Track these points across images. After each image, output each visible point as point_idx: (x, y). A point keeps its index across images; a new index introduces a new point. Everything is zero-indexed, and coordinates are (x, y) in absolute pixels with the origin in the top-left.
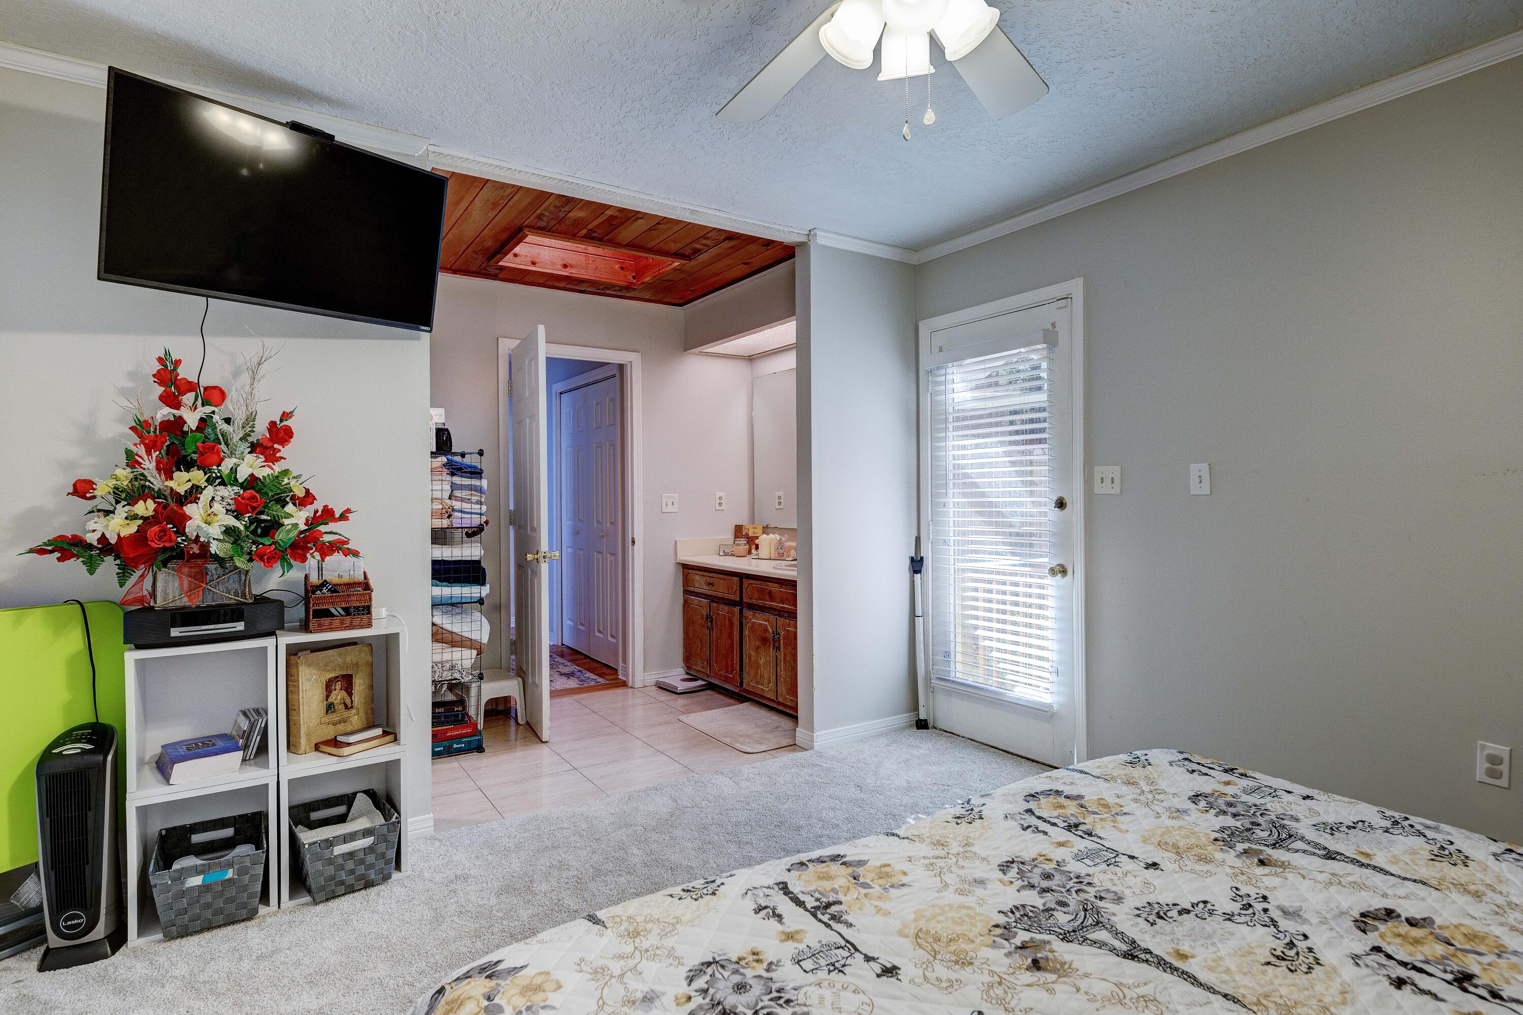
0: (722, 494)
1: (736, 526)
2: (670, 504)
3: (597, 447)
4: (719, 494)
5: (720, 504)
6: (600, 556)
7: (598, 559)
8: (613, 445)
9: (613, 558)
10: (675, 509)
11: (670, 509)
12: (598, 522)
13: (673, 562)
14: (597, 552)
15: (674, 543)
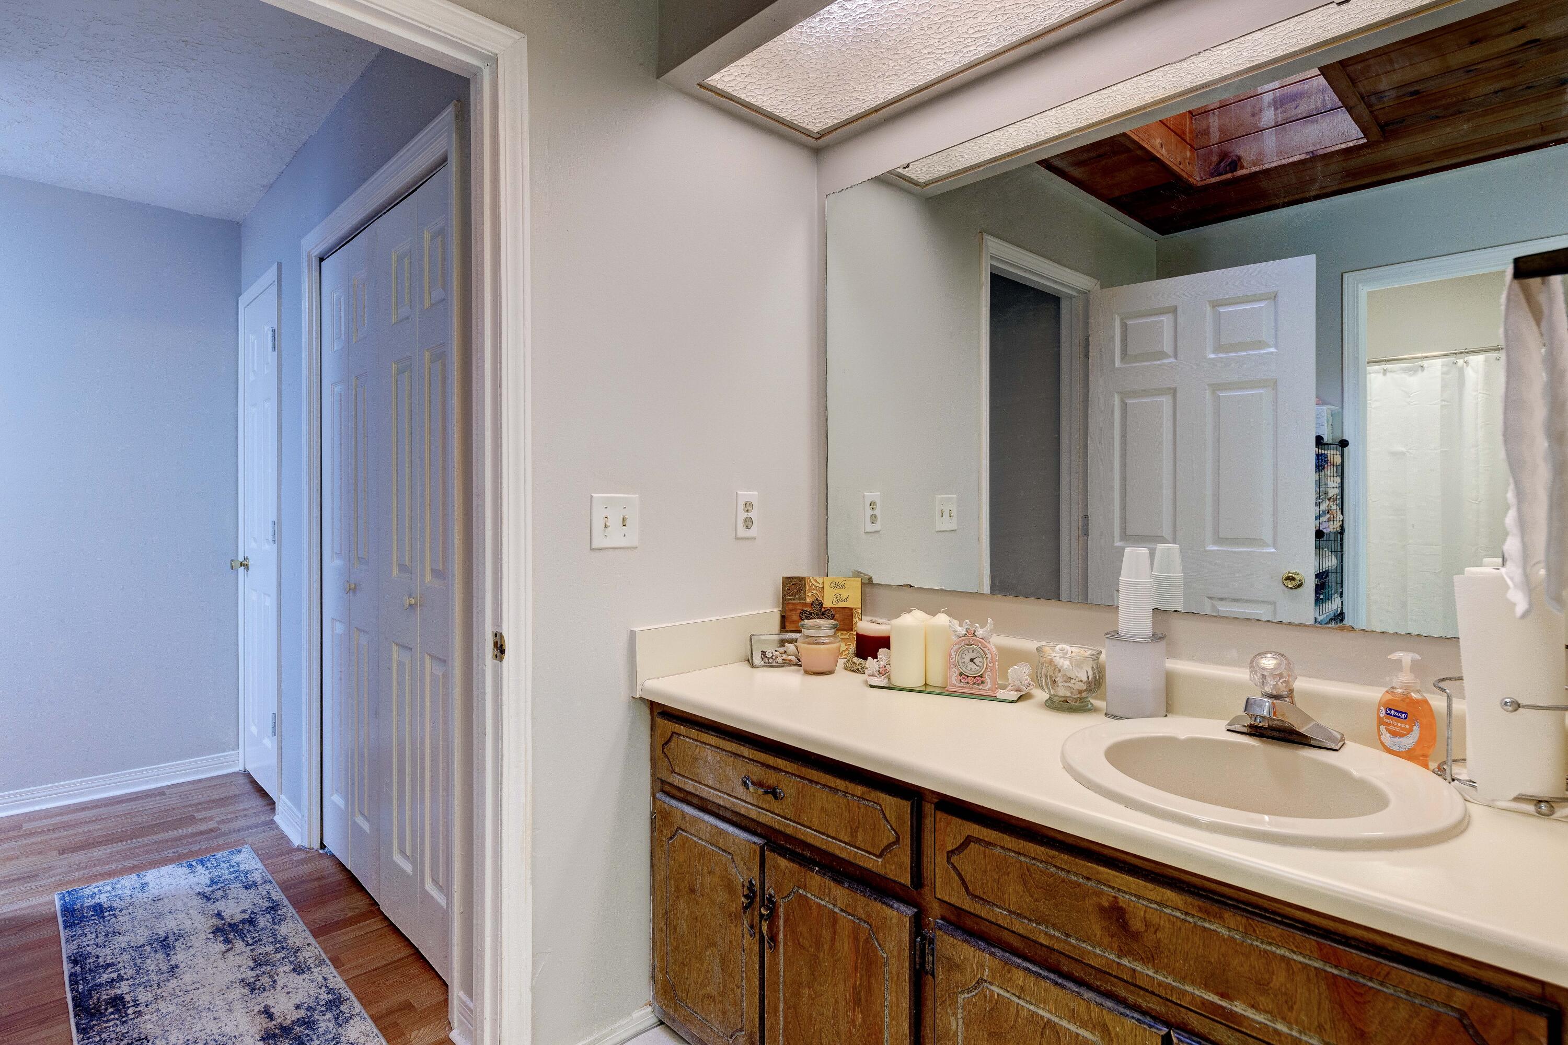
0: (752, 495)
1: (787, 581)
2: (614, 522)
3: (401, 372)
4: (745, 495)
5: (748, 522)
6: (406, 657)
7: (401, 664)
8: (441, 356)
9: (439, 671)
10: (630, 537)
11: (616, 538)
12: (402, 568)
13: (621, 695)
14: (399, 645)
15: (624, 638)
